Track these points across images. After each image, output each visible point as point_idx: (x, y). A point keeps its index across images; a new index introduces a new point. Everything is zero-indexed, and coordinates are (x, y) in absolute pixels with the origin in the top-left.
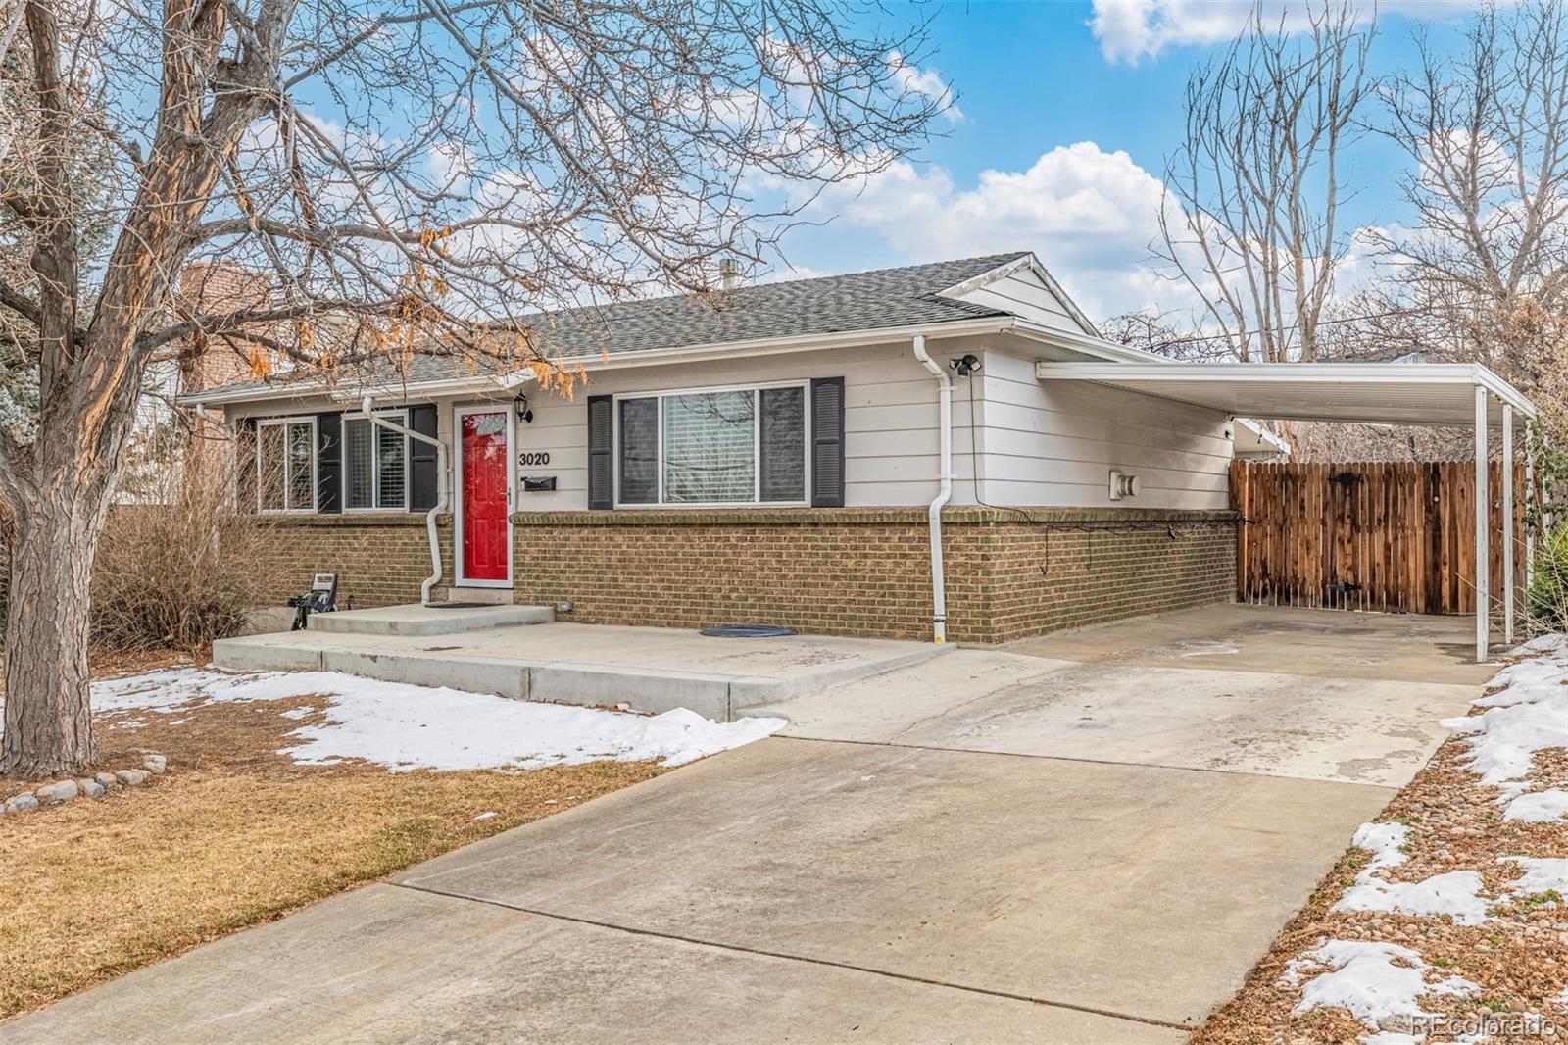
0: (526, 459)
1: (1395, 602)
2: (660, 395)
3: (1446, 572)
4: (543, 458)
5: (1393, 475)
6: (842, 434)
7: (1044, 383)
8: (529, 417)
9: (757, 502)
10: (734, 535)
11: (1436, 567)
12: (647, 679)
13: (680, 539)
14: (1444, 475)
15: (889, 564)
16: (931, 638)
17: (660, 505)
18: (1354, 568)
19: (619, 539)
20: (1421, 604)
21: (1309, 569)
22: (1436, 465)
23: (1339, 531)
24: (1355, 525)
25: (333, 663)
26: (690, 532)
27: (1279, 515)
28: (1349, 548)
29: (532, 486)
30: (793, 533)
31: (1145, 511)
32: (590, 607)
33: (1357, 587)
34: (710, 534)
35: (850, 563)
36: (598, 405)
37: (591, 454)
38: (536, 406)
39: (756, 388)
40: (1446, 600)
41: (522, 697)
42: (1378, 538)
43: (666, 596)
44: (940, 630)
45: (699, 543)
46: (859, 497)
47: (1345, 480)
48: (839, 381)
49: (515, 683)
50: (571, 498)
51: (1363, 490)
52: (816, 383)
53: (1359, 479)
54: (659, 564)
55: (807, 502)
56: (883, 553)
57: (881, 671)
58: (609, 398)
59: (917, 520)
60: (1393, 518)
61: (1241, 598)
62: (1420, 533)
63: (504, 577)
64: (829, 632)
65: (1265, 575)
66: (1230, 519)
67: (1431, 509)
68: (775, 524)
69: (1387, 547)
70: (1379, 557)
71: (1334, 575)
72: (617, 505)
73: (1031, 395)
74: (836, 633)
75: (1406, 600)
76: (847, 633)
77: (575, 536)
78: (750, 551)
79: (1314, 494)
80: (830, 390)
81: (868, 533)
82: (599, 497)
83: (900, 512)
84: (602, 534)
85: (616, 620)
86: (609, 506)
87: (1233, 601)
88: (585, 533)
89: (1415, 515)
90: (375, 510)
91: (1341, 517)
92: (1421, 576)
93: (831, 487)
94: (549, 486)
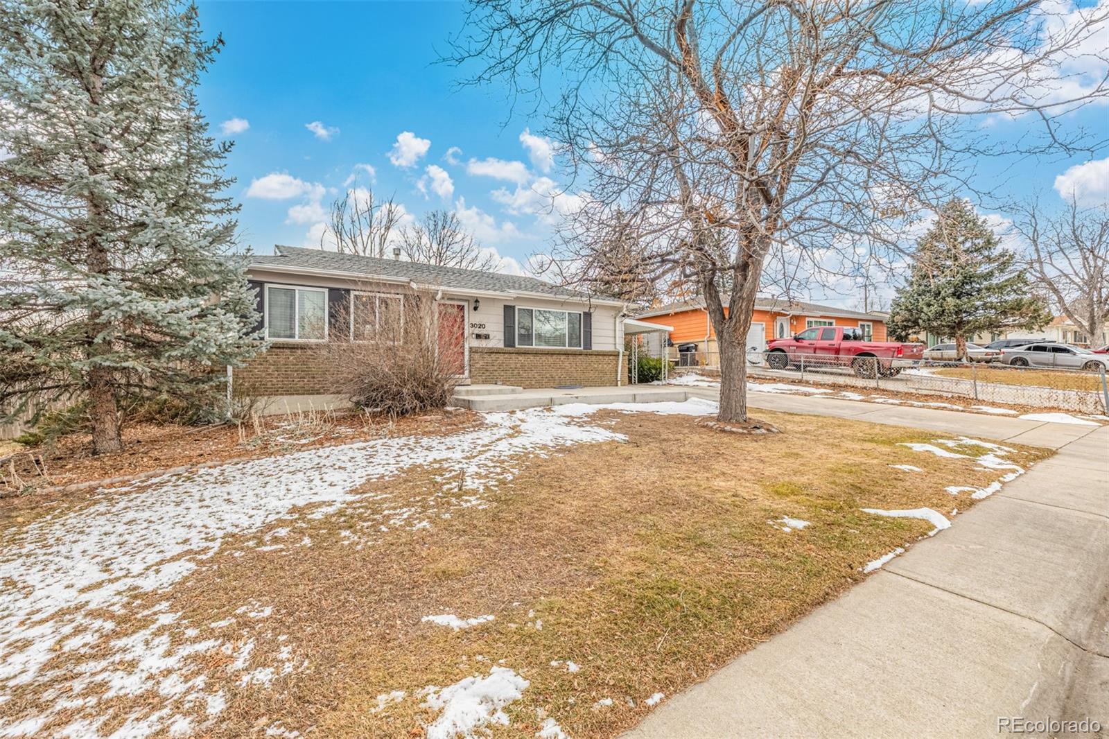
0: (473, 326)
2: (533, 309)
4: (481, 326)
6: (591, 329)
8: (475, 309)
9: (567, 348)
10: (563, 357)
13: (544, 358)
16: (617, 386)
17: (534, 346)
19: (520, 358)
26: (547, 356)
29: (478, 336)
30: (580, 357)
32: (508, 383)
34: (555, 357)
35: (596, 366)
36: (509, 310)
37: (504, 327)
38: (481, 305)
39: (567, 312)
43: (539, 378)
44: (620, 383)
45: (551, 359)
46: (595, 348)
48: (590, 314)
50: (497, 341)
52: (584, 313)
54: (536, 367)
55: (582, 348)
56: (606, 365)
58: (513, 307)
59: (614, 354)
63: (463, 373)
64: (591, 386)
68: (574, 354)
72: (517, 346)
76: (595, 386)
77: (502, 357)
78: (567, 362)
80: (588, 315)
81: (600, 357)
82: (509, 341)
83: (610, 352)
84: (514, 356)
86: (514, 346)
88: (506, 355)
93: (588, 344)
94: (487, 337)
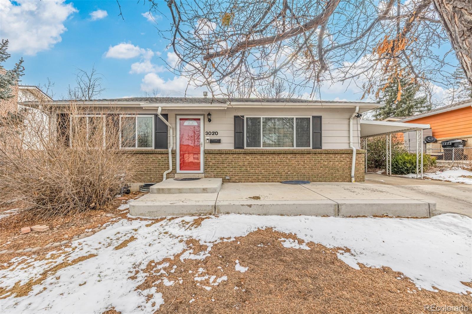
0: (208, 133)
2: (262, 117)
4: (215, 133)
6: (321, 130)
8: (210, 120)
9: (295, 147)
10: (289, 156)
12: (395, 204)
13: (270, 157)
15: (337, 163)
16: (351, 182)
17: (262, 148)
19: (248, 157)
26: (274, 156)
29: (212, 141)
30: (308, 156)
32: (236, 178)
34: (281, 156)
35: (326, 163)
36: (239, 118)
37: (235, 133)
38: (213, 117)
39: (295, 117)
41: (335, 216)
43: (266, 173)
44: (353, 179)
45: (277, 158)
46: (326, 146)
48: (320, 117)
49: (331, 210)
50: (227, 145)
52: (313, 117)
54: (263, 164)
55: (311, 147)
56: (336, 161)
59: (347, 153)
63: (199, 170)
64: (320, 181)
68: (302, 153)
72: (245, 147)
74: (322, 181)
76: (325, 181)
77: (231, 157)
78: (294, 161)
80: (318, 119)
81: (331, 155)
82: (239, 144)
83: (342, 150)
84: (241, 156)
85: (246, 181)
86: (243, 148)
88: (235, 156)
90: (137, 148)
93: (318, 144)
94: (219, 141)
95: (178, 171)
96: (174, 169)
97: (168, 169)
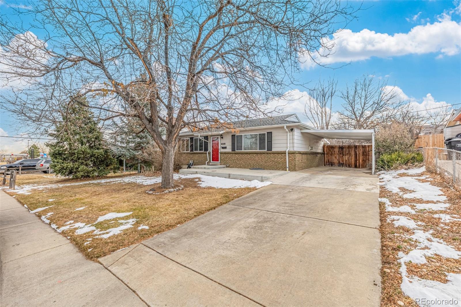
0: (222, 144)
1: (350, 166)
2: (243, 135)
3: (358, 162)
4: (224, 144)
5: (349, 147)
6: (272, 140)
7: (302, 133)
8: (222, 138)
9: (258, 150)
10: (255, 155)
11: (356, 161)
12: (249, 176)
13: (246, 156)
14: (357, 147)
15: (279, 159)
16: (286, 170)
17: (243, 150)
18: (343, 161)
19: (236, 156)
20: (354, 166)
21: (336, 161)
22: (356, 146)
23: (340, 156)
24: (343, 154)
25: (198, 173)
26: (248, 155)
27: (331, 153)
28: (342, 158)
29: (223, 148)
30: (264, 155)
31: (314, 152)
32: (232, 165)
33: (343, 164)
34: (251, 155)
35: (273, 159)
36: (233, 136)
37: (232, 143)
38: (223, 136)
39: (258, 134)
40: (358, 166)
41: (228, 178)
42: (347, 157)
43: (244, 164)
44: (287, 169)
45: (249, 156)
46: (274, 150)
47: (341, 148)
48: (271, 132)
49: (227, 176)
50: (229, 149)
51: (344, 150)
52: (268, 133)
53: (344, 148)
54: (243, 159)
55: (266, 150)
56: (279, 158)
57: (282, 175)
58: (235, 135)
59: (284, 153)
60: (349, 154)
61: (325, 165)
62: (354, 156)
63: (218, 161)
64: (270, 169)
65: (329, 162)
66: (323, 153)
67: (355, 152)
68: (261, 153)
69: (348, 158)
70: (347, 159)
71: (340, 162)
73: (300, 135)
74: (271, 169)
75: (351, 166)
76: (273, 169)
77: (230, 155)
78: (257, 157)
79: (336, 150)
80: (270, 134)
81: (276, 155)
82: (233, 149)
83: (281, 152)
84: (234, 155)
85: (236, 167)
86: (235, 151)
87: (324, 166)
88: (231, 155)
89: (353, 153)
90: (199, 151)
91: (341, 153)
92: (354, 162)
93: (270, 148)
94: (225, 148)
95: (211, 161)
96: (210, 161)
97: (207, 160)
